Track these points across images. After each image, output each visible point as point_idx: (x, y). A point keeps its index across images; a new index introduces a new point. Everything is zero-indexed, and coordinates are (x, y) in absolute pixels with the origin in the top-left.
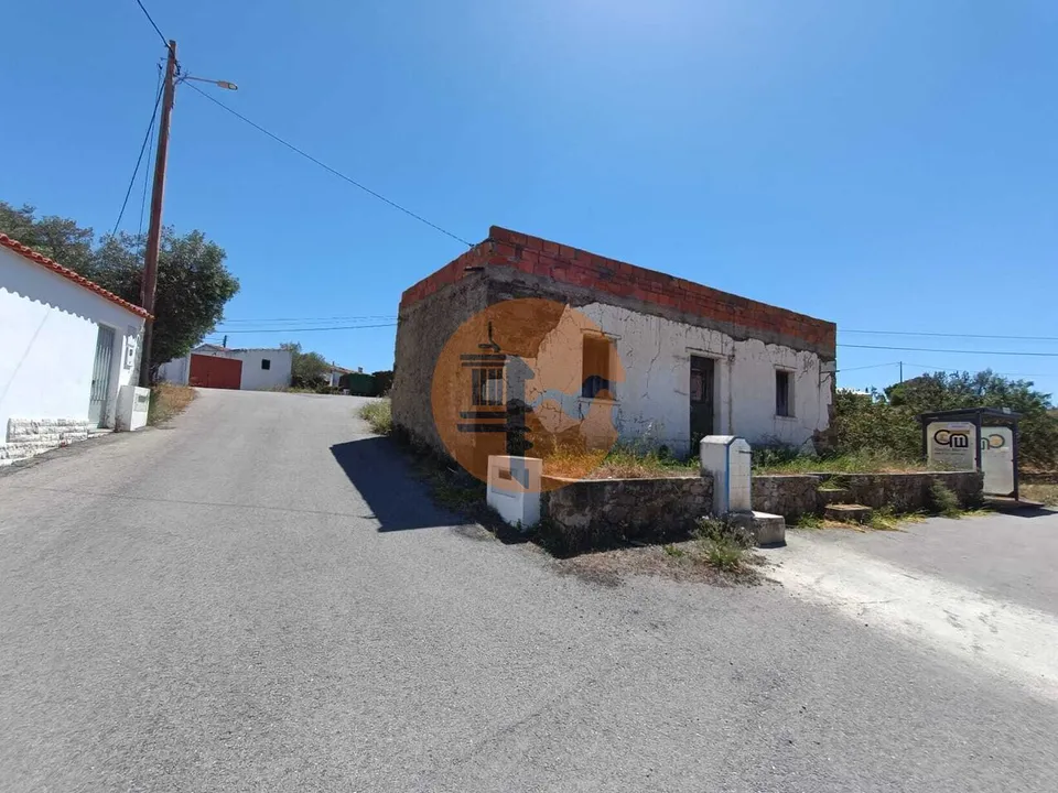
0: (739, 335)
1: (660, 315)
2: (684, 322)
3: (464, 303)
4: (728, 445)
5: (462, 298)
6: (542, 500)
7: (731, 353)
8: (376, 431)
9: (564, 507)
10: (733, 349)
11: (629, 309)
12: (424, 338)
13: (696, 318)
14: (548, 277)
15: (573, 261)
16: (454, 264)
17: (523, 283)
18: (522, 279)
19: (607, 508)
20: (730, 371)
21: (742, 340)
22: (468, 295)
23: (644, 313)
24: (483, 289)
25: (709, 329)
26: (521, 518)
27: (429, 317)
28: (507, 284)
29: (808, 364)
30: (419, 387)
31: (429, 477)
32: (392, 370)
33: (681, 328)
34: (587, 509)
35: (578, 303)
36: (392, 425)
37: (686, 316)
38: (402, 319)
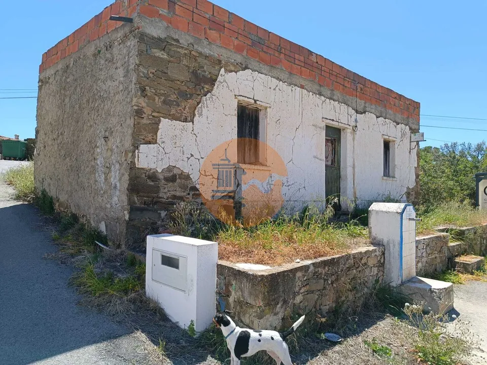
0: (360, 109)
1: (302, 87)
2: (320, 94)
3: (111, 61)
4: (402, 214)
5: (108, 55)
6: (219, 293)
7: (354, 124)
8: (18, 198)
9: (252, 307)
10: (356, 121)
11: (278, 79)
12: (67, 100)
13: (329, 92)
14: (203, 37)
15: (226, 25)
16: (98, 18)
17: (177, 41)
18: (176, 37)
19: (299, 299)
20: (354, 139)
21: (361, 113)
22: (115, 51)
23: (290, 84)
24: (132, 42)
25: (339, 102)
26: (195, 319)
27: (71, 77)
28: (160, 39)
29: (403, 135)
30: (63, 152)
31: (72, 256)
32: (34, 137)
33: (318, 100)
34: (279, 306)
35: (233, 68)
36: (34, 192)
37: (322, 88)
38: (43, 82)
